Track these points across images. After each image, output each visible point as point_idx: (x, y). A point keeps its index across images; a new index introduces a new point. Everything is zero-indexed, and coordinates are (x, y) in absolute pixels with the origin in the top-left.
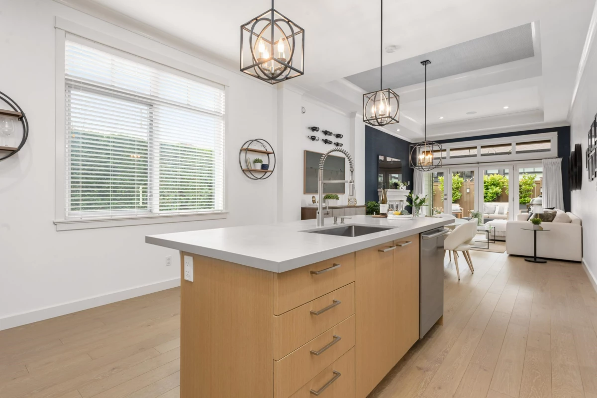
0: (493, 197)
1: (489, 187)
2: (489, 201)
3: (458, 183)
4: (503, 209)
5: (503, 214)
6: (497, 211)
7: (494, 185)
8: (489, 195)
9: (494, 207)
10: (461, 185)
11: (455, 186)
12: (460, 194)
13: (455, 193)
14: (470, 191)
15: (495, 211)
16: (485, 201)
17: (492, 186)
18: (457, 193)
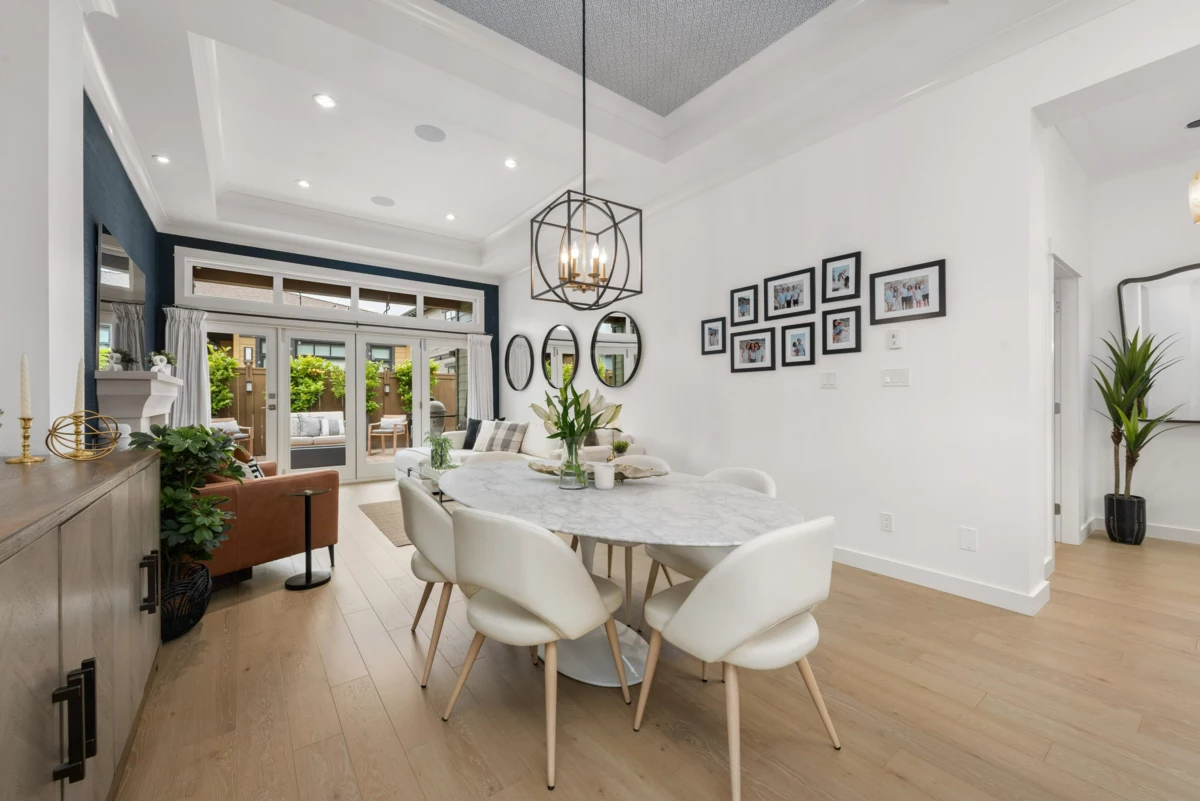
0: (309, 401)
1: (300, 381)
2: (301, 410)
3: (226, 369)
4: (337, 423)
5: (338, 433)
6: (326, 429)
7: (309, 376)
8: (304, 397)
9: (317, 420)
10: (232, 375)
11: (219, 375)
12: (231, 395)
13: (220, 392)
14: (254, 387)
15: (320, 429)
16: (294, 410)
17: (307, 379)
18: (225, 392)
